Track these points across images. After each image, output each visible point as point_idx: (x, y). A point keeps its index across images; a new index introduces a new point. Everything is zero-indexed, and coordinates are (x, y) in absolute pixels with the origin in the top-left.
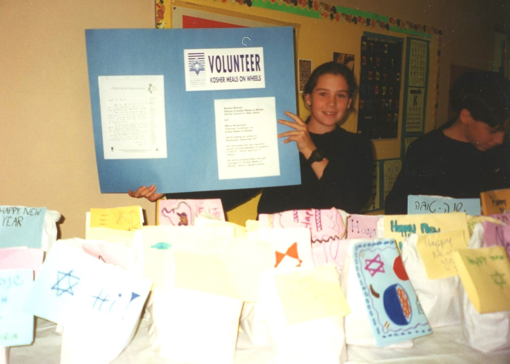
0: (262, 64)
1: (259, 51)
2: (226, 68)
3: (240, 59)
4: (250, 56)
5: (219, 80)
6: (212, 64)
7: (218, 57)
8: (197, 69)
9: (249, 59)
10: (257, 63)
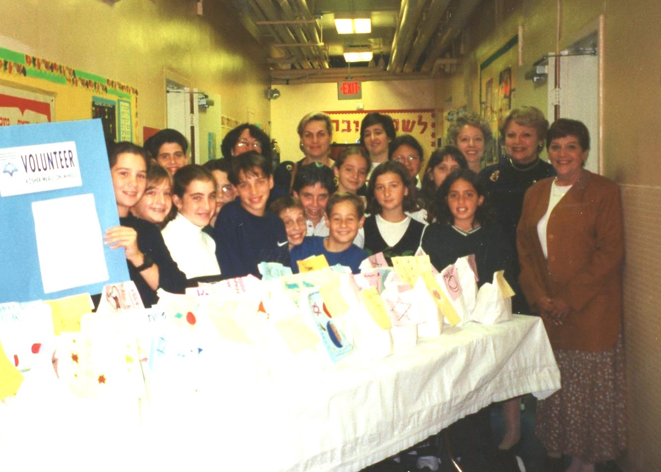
0: (75, 159)
1: (71, 145)
2: (41, 167)
3: (53, 155)
4: (62, 152)
5: (35, 180)
6: (25, 163)
7: (31, 156)
8: (11, 172)
9: (62, 155)
10: (71, 159)
